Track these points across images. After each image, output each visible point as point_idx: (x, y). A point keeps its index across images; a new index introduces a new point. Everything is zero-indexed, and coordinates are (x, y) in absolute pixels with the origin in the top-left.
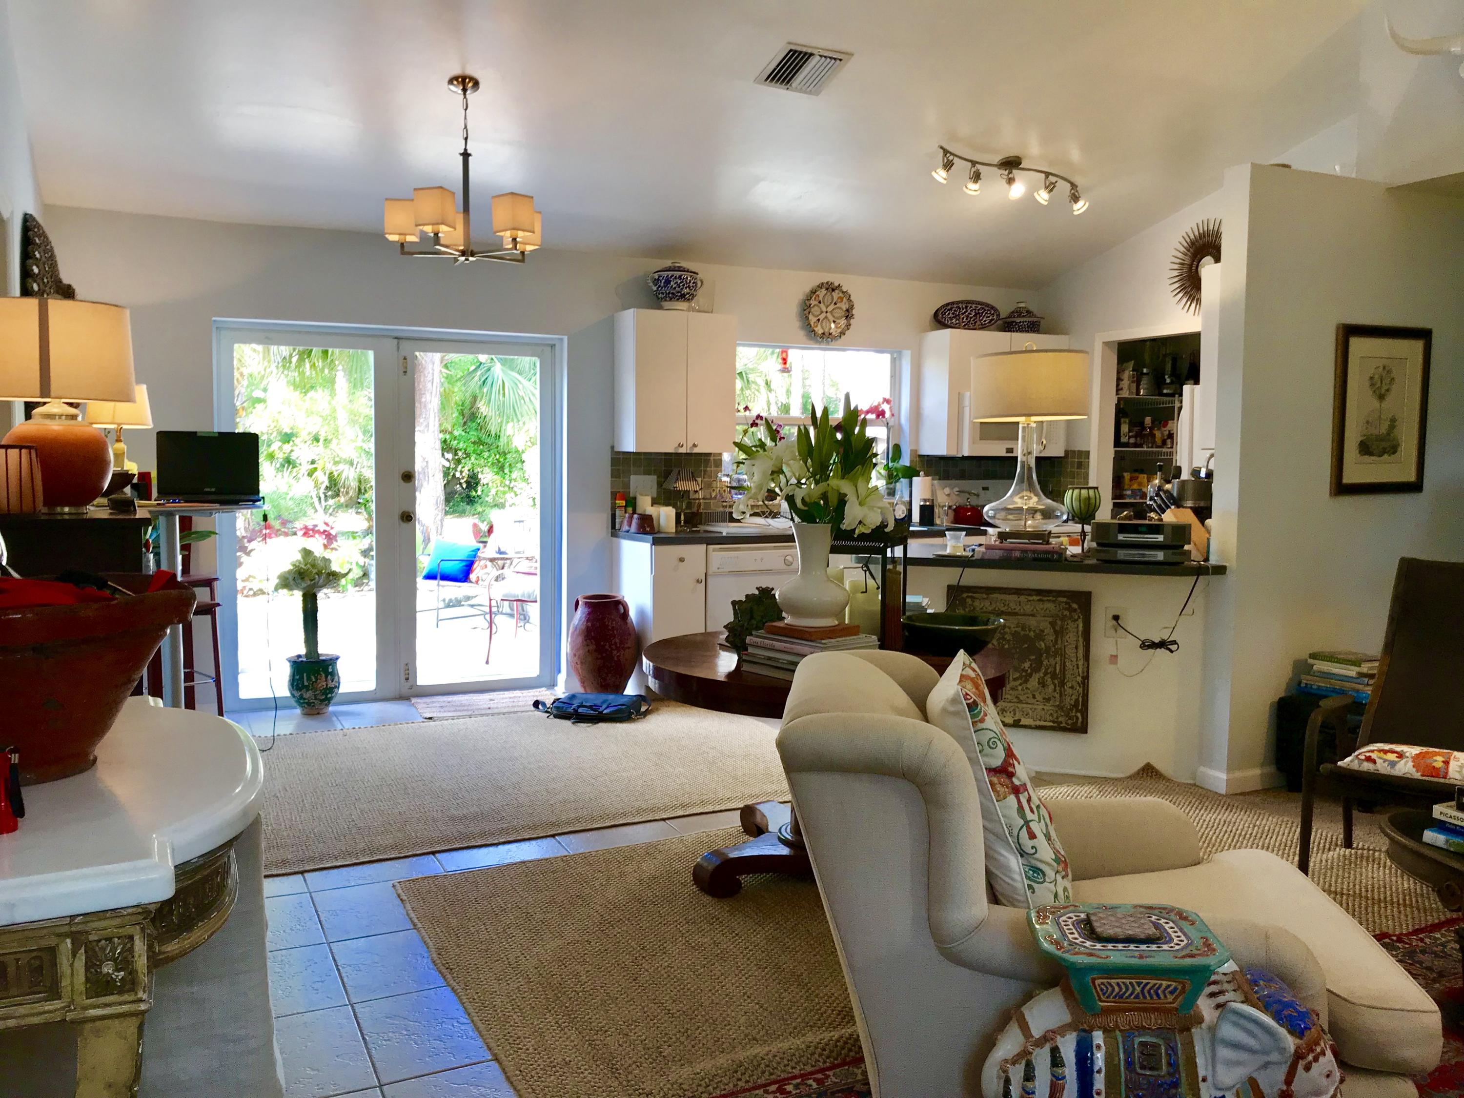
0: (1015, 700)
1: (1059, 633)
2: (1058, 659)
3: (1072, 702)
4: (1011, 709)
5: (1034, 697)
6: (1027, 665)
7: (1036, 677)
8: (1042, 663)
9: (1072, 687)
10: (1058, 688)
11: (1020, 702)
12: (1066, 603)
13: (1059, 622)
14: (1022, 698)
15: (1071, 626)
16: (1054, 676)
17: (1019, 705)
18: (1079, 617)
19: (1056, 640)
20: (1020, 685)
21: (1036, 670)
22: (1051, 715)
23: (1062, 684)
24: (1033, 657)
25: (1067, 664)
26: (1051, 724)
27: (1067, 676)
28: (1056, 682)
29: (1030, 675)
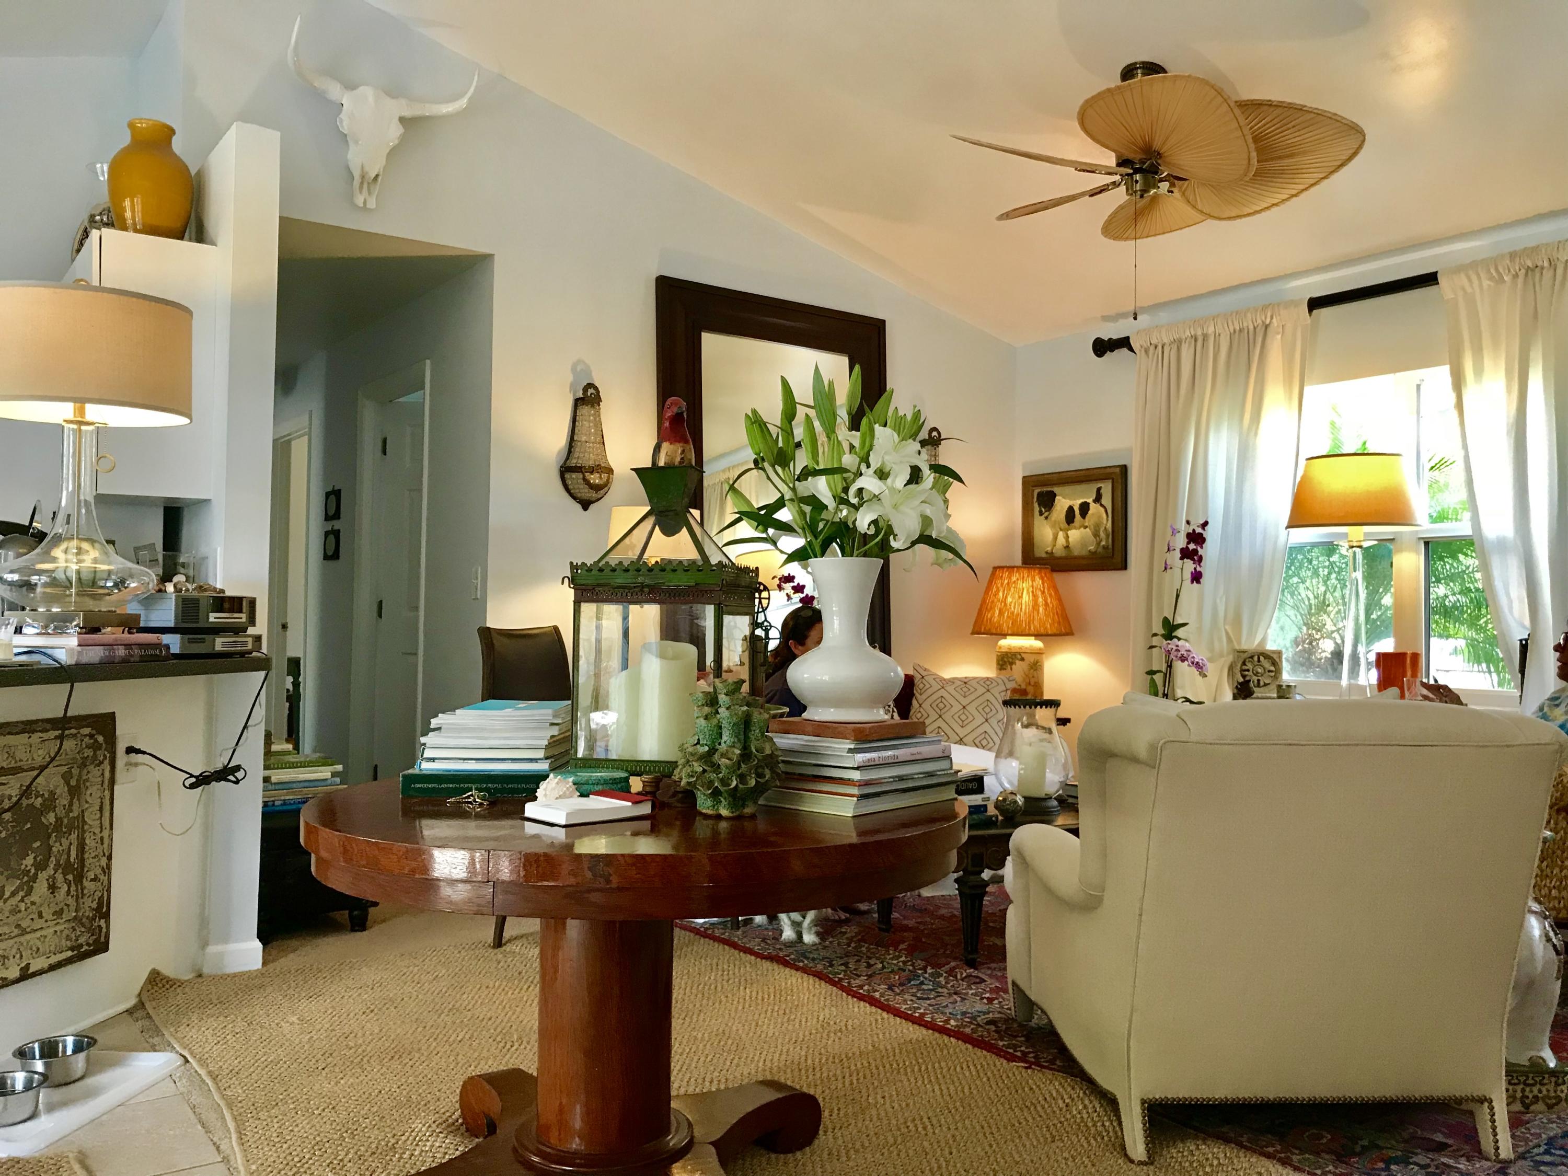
0: (16, 931)
1: (75, 792)
2: (74, 837)
3: (94, 905)
4: (14, 951)
5: (40, 916)
6: (29, 861)
7: (43, 876)
8: (50, 848)
9: (95, 879)
10: (73, 888)
11: (24, 932)
12: (91, 736)
13: (75, 771)
14: (24, 924)
15: (95, 772)
16: (67, 868)
17: (22, 939)
18: (105, 756)
19: (71, 804)
20: (22, 900)
21: (41, 866)
22: (68, 938)
23: (79, 878)
24: (38, 844)
25: (87, 841)
26: (70, 954)
27: (87, 863)
28: (70, 877)
29: (34, 878)
